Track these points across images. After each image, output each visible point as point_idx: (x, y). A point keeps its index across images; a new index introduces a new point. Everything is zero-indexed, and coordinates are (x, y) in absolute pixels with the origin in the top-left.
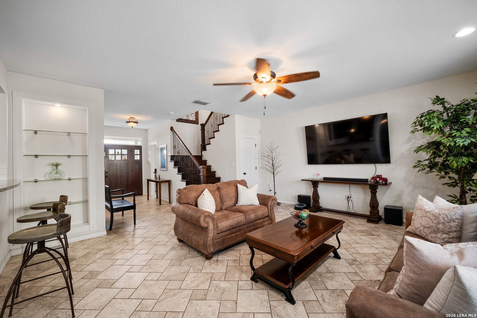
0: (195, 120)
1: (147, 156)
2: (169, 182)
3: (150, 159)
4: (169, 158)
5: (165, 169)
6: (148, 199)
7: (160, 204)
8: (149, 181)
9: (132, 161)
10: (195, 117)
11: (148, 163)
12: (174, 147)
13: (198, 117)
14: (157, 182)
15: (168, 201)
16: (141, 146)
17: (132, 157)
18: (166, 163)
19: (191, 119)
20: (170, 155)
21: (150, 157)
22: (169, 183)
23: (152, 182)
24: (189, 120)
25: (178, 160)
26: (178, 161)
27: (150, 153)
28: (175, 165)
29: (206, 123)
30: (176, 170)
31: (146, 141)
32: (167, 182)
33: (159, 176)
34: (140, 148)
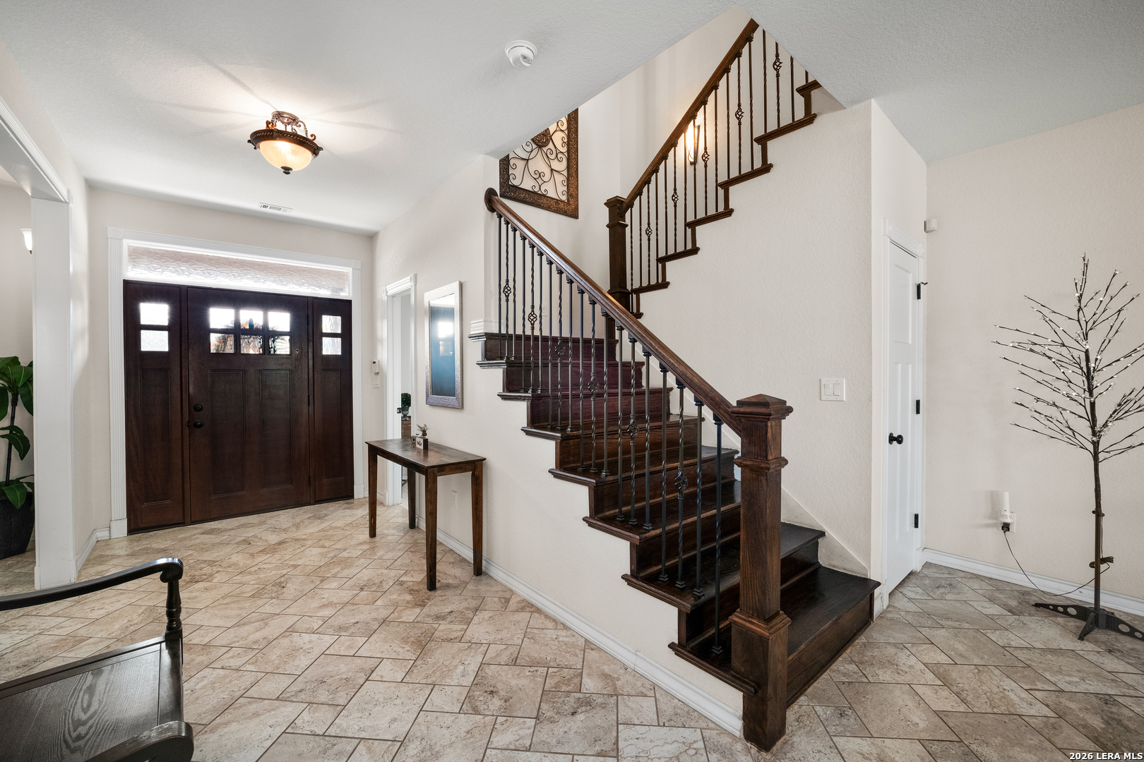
0: (564, 198)
1: (373, 340)
2: (475, 468)
3: (383, 355)
4: (475, 350)
5: (451, 400)
6: (373, 533)
7: (432, 584)
8: (375, 452)
9: (311, 363)
10: (565, 188)
11: (377, 372)
12: (506, 291)
13: (577, 187)
14: (412, 468)
15: (469, 554)
16: (350, 302)
17: (311, 344)
18: (458, 374)
19: (552, 194)
20: (481, 331)
21: (385, 343)
22: (473, 475)
23: (390, 463)
24: (544, 196)
25: (527, 358)
26: (528, 365)
27: (383, 329)
28: (512, 387)
29: (637, 192)
30: (519, 410)
31: (369, 279)
32: (465, 470)
33: (424, 433)
34: (342, 308)
